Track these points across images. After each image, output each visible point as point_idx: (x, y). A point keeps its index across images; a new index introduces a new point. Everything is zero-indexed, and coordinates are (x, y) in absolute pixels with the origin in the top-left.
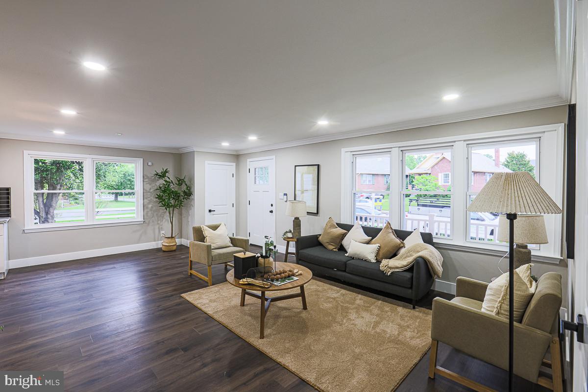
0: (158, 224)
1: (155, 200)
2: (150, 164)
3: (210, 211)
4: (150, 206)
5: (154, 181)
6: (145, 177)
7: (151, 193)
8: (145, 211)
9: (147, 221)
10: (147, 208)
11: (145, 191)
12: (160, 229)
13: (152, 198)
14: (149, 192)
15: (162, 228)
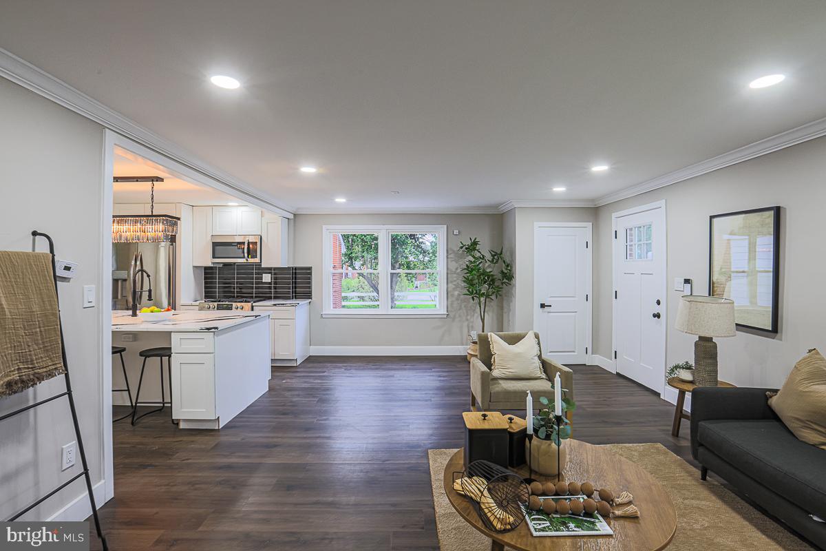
0: (467, 320)
1: (462, 285)
2: (456, 232)
3: (543, 306)
4: (456, 293)
5: (461, 257)
6: (450, 252)
7: (458, 274)
8: (449, 300)
9: (452, 315)
10: (452, 295)
11: (449, 272)
12: (470, 328)
13: (459, 282)
14: (455, 273)
15: (472, 327)
